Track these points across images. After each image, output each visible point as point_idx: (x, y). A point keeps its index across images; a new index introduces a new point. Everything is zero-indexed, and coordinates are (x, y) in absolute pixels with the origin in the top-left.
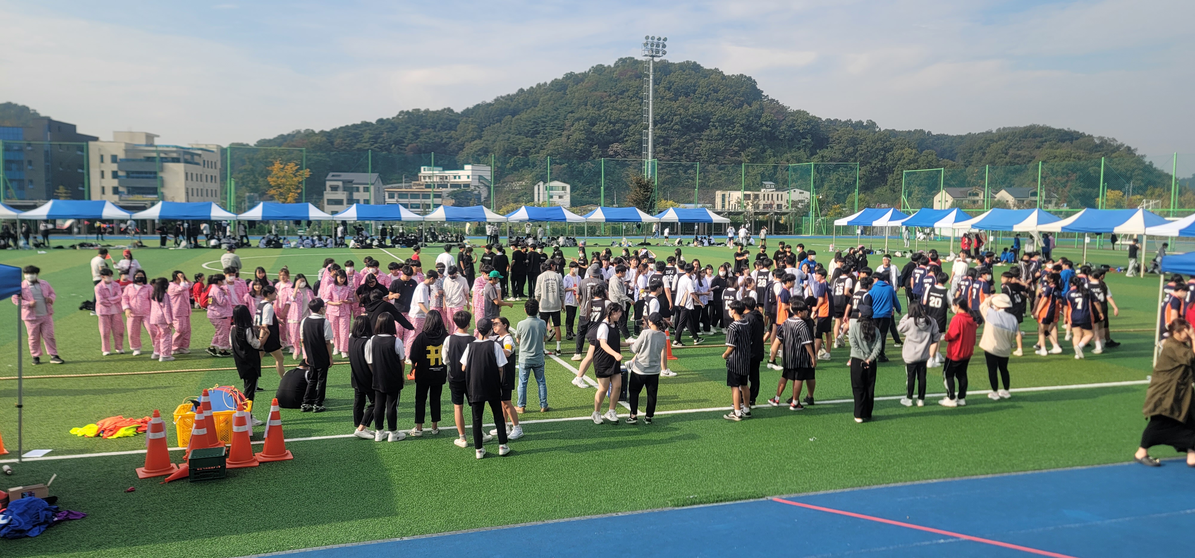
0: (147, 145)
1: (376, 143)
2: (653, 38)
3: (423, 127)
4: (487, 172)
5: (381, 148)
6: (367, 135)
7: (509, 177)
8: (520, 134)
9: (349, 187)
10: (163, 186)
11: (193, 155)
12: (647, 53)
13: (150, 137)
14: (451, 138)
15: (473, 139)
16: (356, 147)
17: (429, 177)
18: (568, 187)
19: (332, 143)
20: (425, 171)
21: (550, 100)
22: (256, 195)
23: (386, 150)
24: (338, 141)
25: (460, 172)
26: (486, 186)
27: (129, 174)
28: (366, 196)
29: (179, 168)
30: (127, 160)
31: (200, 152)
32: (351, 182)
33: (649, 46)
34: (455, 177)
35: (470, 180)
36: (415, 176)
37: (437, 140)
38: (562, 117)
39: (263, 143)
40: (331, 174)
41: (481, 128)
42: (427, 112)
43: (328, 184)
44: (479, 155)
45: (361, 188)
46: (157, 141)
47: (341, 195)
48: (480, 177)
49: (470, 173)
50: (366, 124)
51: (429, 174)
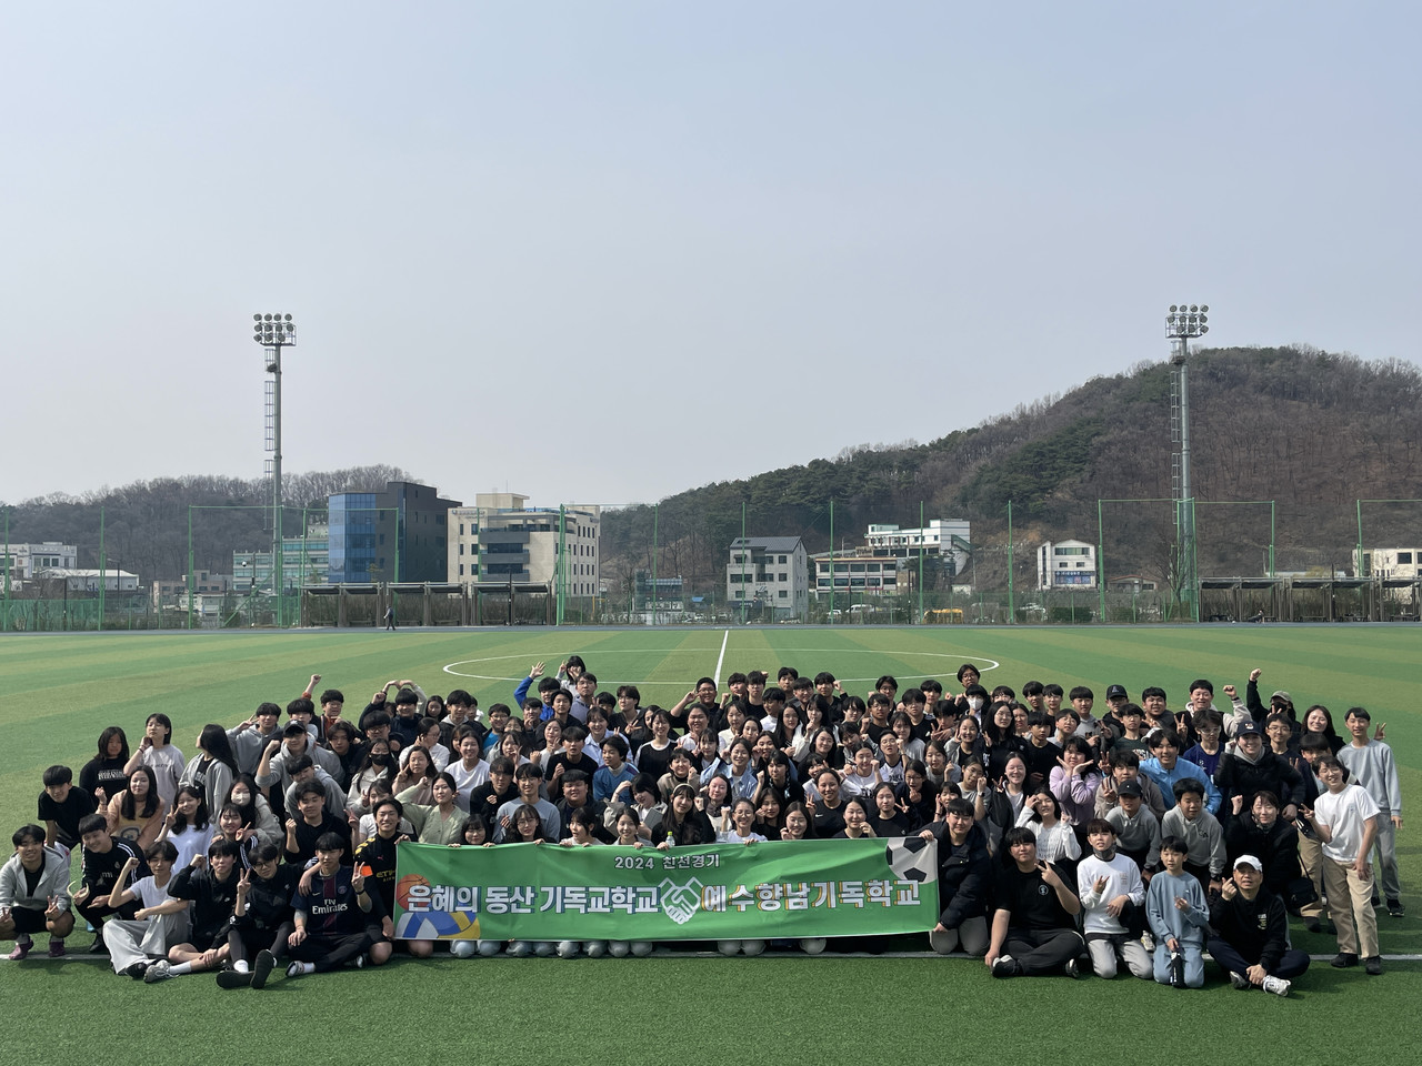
0: (514, 511)
1: (807, 494)
2: (1184, 308)
5: (814, 501)
9: (761, 558)
10: (528, 562)
11: (566, 519)
13: (517, 499)
18: (1092, 549)
20: (874, 532)
22: (648, 571)
24: (755, 494)
25: (926, 532)
27: (492, 548)
30: (490, 530)
31: (574, 516)
32: (762, 549)
33: (1177, 322)
35: (939, 542)
43: (733, 553)
45: (776, 557)
46: (526, 505)
47: (751, 569)
48: (954, 538)
51: (881, 534)
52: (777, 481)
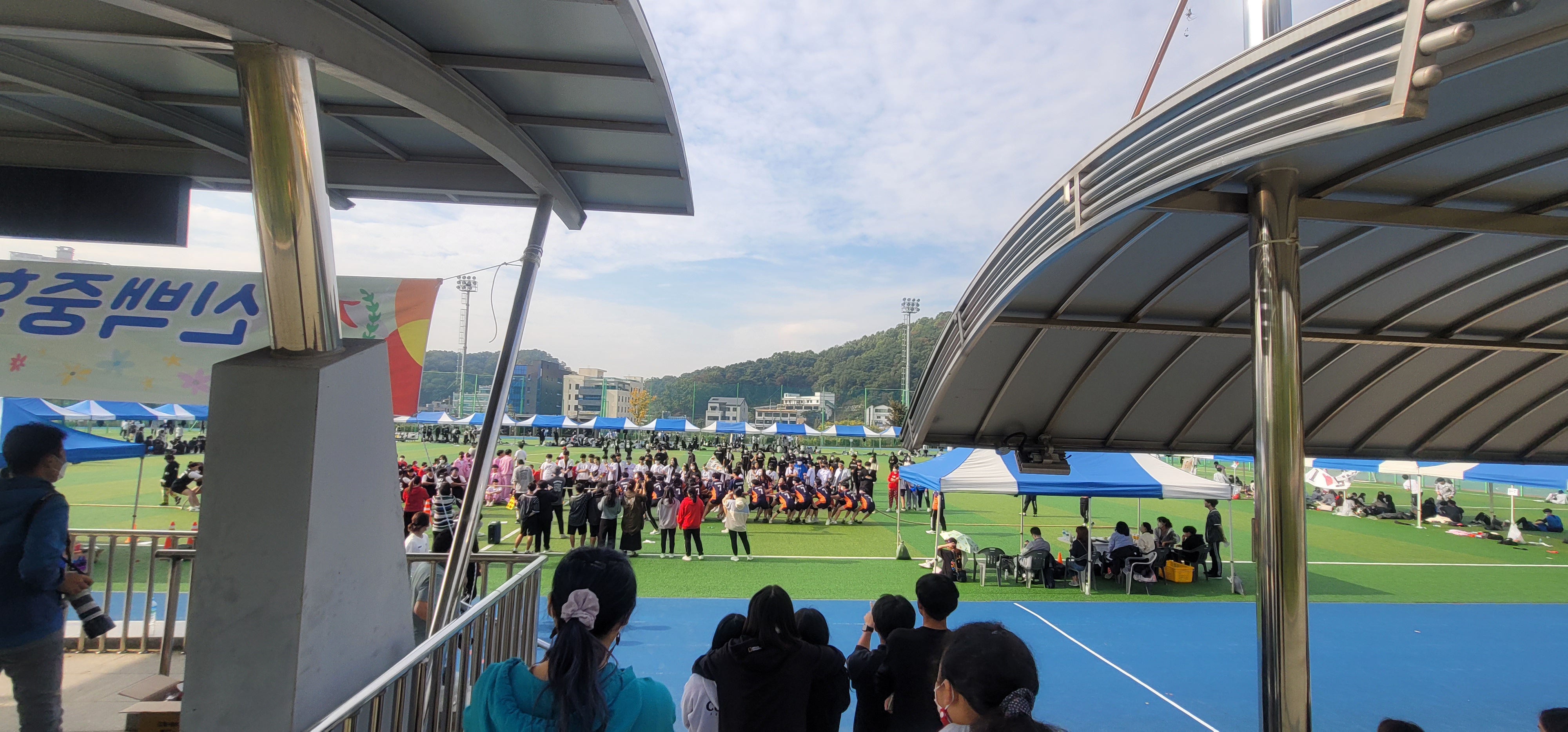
3: (790, 364)
4: (831, 398)
6: (749, 371)
7: (849, 402)
8: (859, 369)
11: (624, 384)
14: (809, 372)
15: (825, 373)
16: (741, 379)
17: (790, 401)
19: (724, 376)
21: (884, 344)
22: (669, 412)
23: (762, 381)
26: (830, 408)
28: (734, 414)
29: (614, 392)
34: (808, 401)
36: (778, 400)
37: (799, 374)
38: (892, 356)
39: (685, 376)
40: (712, 398)
41: (831, 364)
42: (793, 353)
44: (828, 385)
49: (818, 398)
50: (750, 362)
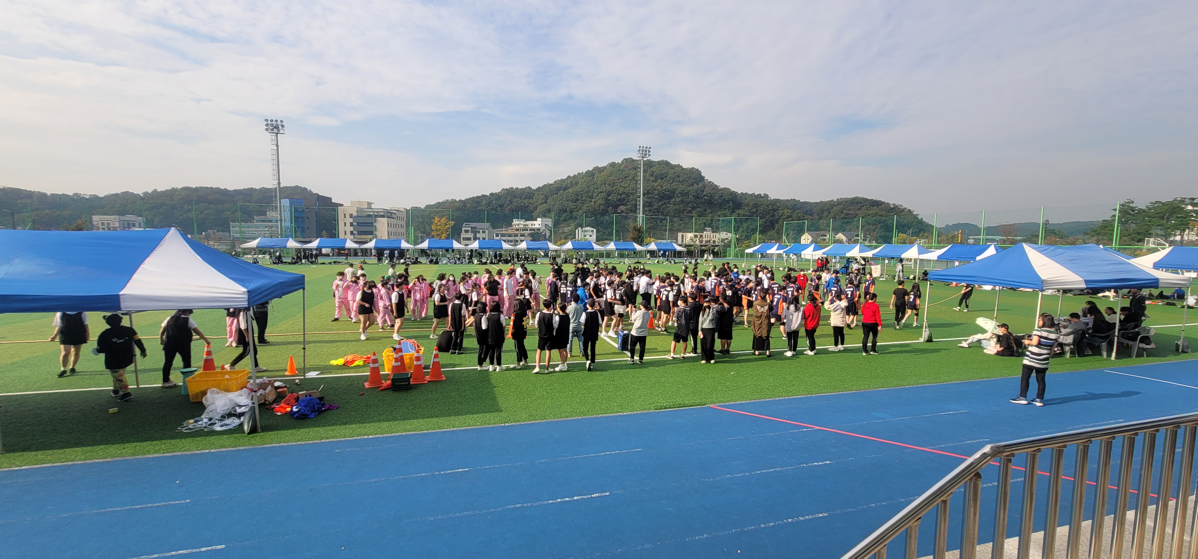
0: (368, 209)
1: (489, 206)
2: (643, 147)
3: (515, 197)
4: (549, 222)
5: (492, 209)
6: (484, 202)
7: (562, 225)
8: (568, 201)
9: (475, 231)
10: (376, 230)
11: (392, 213)
12: (639, 155)
13: (369, 204)
14: (530, 203)
15: (542, 204)
16: (478, 209)
17: (518, 225)
18: (595, 230)
19: (465, 206)
20: (515, 222)
21: (585, 182)
22: (425, 235)
23: (495, 210)
24: (469, 205)
25: (535, 222)
26: (549, 230)
27: (359, 224)
28: (484, 235)
29: (384, 220)
30: (358, 216)
31: (395, 212)
32: (475, 228)
33: (641, 152)
34: (532, 225)
35: (540, 226)
36: (510, 225)
37: (522, 204)
38: (592, 191)
39: (428, 207)
40: (465, 223)
41: (546, 198)
42: (517, 189)
43: (463, 229)
44: (546, 213)
45: (481, 231)
46: (373, 206)
47: (470, 235)
48: (546, 225)
49: (540, 223)
50: (484, 196)
51: (518, 223)
52: (477, 201)
